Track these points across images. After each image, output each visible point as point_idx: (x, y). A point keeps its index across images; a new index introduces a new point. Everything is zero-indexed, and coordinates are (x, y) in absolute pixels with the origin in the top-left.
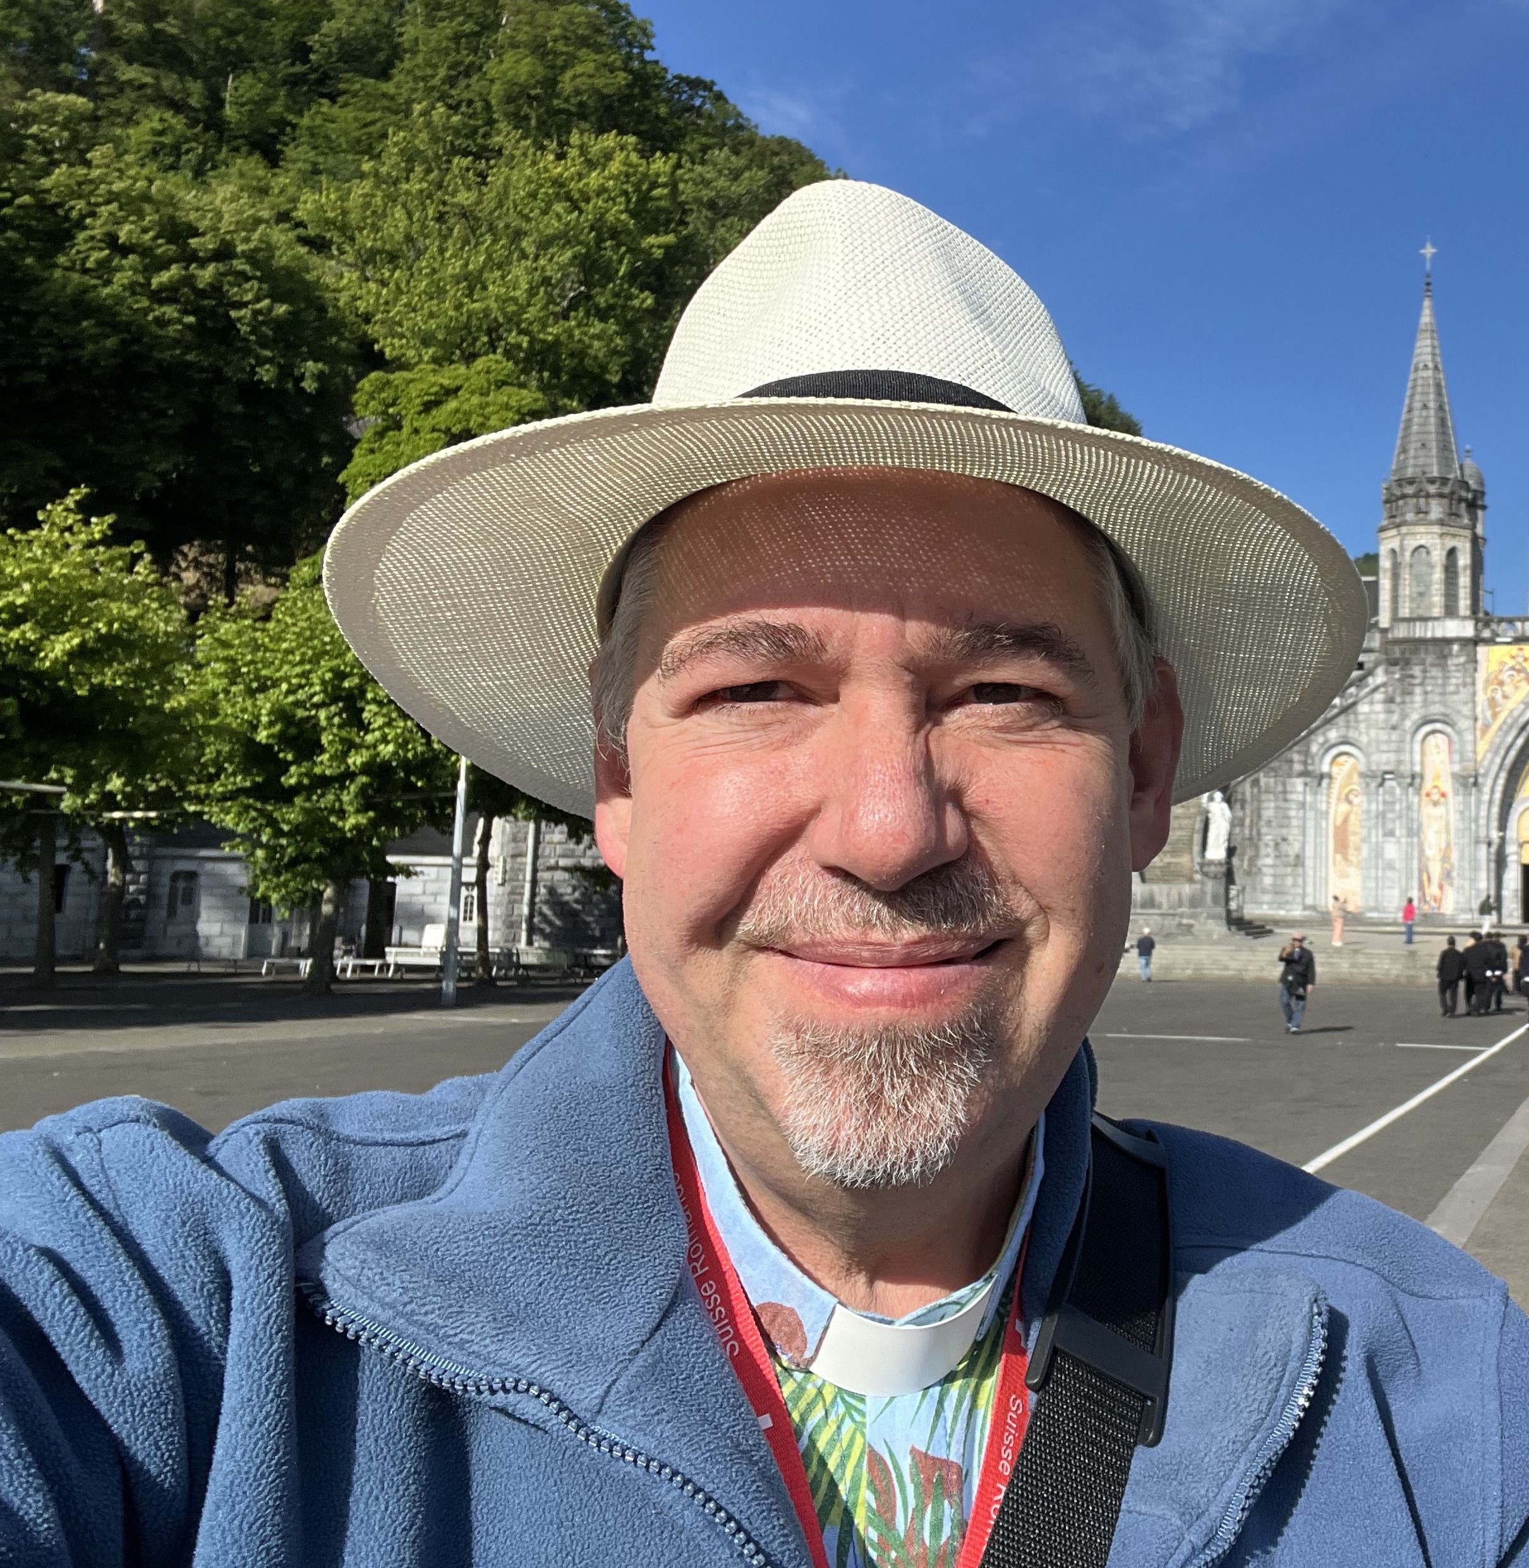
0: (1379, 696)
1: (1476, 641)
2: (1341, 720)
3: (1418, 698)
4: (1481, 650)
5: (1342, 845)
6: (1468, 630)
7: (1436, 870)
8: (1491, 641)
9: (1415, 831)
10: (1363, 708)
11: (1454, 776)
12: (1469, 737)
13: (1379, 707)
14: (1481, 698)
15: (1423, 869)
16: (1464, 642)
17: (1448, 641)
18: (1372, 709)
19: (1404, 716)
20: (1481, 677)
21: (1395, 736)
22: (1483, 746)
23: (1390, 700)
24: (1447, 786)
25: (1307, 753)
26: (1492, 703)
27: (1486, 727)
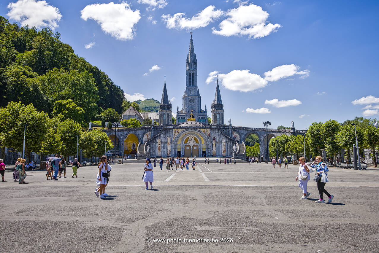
0: (163, 134)
1: (173, 128)
2: (159, 137)
3: (167, 135)
4: (174, 129)
5: (159, 149)
6: (172, 127)
7: (169, 152)
8: (175, 128)
9: (167, 148)
10: (161, 135)
11: (171, 142)
12: (172, 138)
13: (163, 135)
14: (174, 134)
15: (168, 152)
16: (172, 128)
17: (170, 128)
18: (162, 135)
19: (166, 136)
20: (173, 132)
21: (165, 138)
22: (174, 139)
23: (164, 134)
24: (170, 143)
25: (155, 140)
26: (175, 134)
27: (174, 137)
